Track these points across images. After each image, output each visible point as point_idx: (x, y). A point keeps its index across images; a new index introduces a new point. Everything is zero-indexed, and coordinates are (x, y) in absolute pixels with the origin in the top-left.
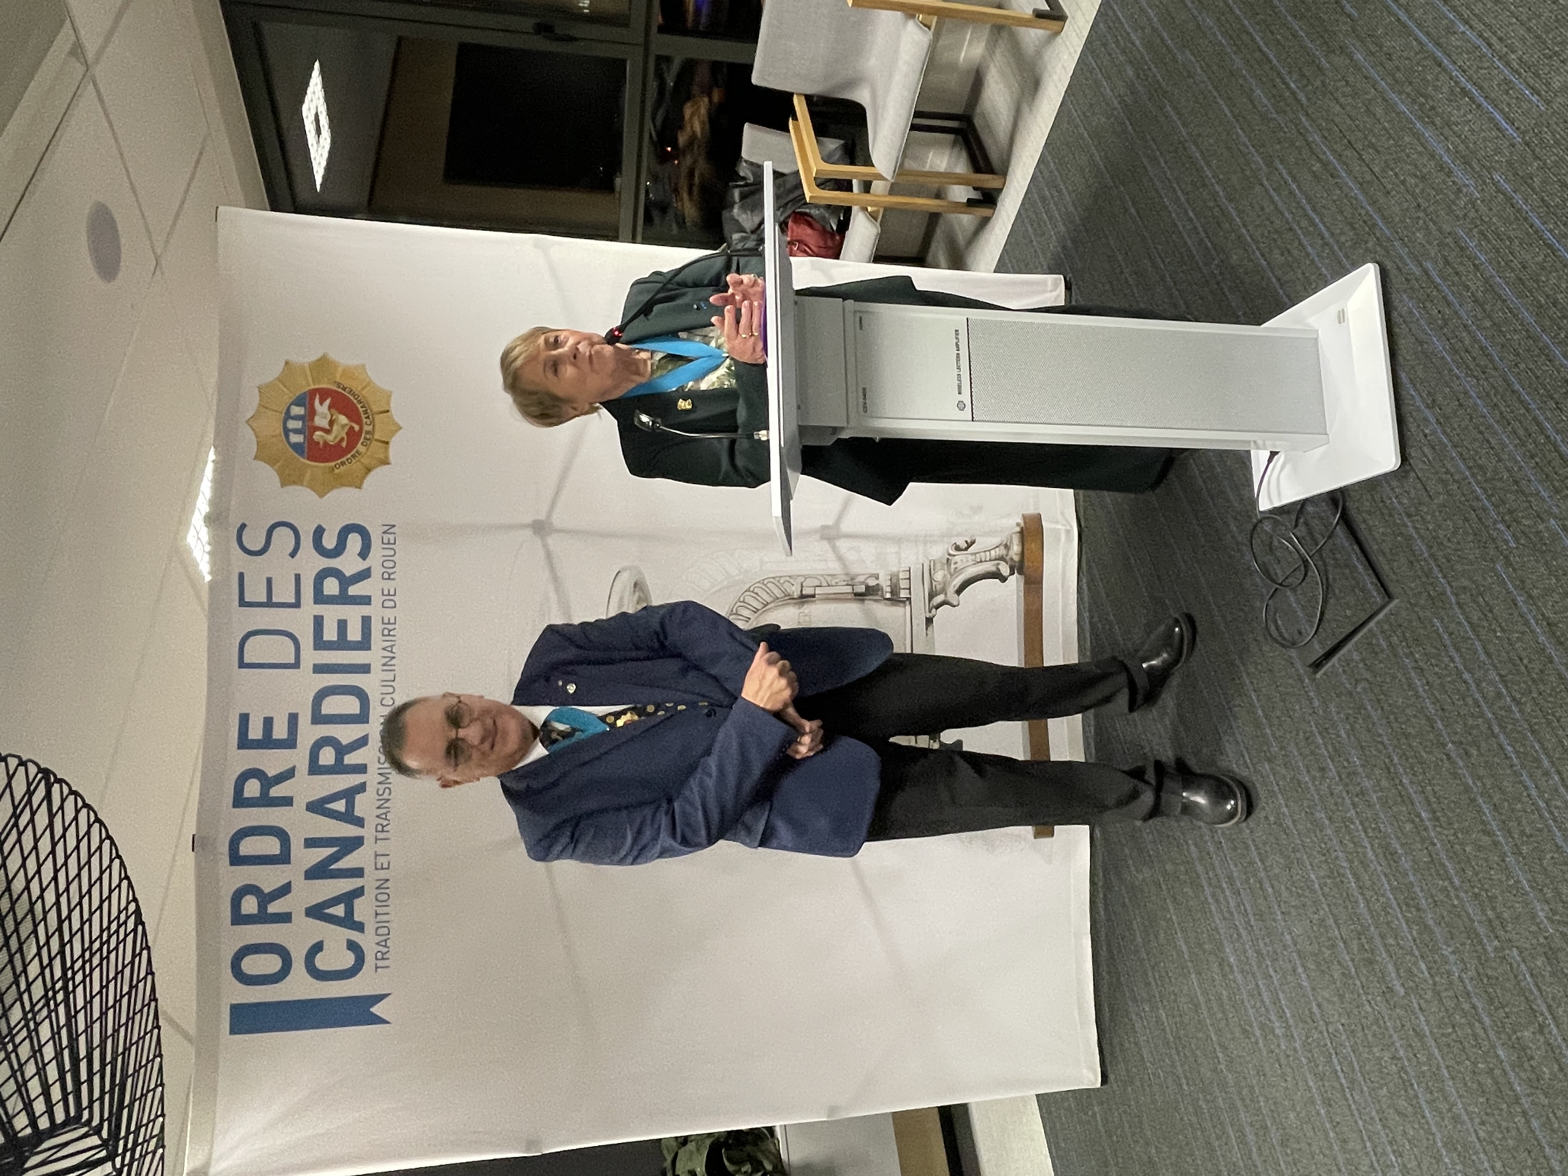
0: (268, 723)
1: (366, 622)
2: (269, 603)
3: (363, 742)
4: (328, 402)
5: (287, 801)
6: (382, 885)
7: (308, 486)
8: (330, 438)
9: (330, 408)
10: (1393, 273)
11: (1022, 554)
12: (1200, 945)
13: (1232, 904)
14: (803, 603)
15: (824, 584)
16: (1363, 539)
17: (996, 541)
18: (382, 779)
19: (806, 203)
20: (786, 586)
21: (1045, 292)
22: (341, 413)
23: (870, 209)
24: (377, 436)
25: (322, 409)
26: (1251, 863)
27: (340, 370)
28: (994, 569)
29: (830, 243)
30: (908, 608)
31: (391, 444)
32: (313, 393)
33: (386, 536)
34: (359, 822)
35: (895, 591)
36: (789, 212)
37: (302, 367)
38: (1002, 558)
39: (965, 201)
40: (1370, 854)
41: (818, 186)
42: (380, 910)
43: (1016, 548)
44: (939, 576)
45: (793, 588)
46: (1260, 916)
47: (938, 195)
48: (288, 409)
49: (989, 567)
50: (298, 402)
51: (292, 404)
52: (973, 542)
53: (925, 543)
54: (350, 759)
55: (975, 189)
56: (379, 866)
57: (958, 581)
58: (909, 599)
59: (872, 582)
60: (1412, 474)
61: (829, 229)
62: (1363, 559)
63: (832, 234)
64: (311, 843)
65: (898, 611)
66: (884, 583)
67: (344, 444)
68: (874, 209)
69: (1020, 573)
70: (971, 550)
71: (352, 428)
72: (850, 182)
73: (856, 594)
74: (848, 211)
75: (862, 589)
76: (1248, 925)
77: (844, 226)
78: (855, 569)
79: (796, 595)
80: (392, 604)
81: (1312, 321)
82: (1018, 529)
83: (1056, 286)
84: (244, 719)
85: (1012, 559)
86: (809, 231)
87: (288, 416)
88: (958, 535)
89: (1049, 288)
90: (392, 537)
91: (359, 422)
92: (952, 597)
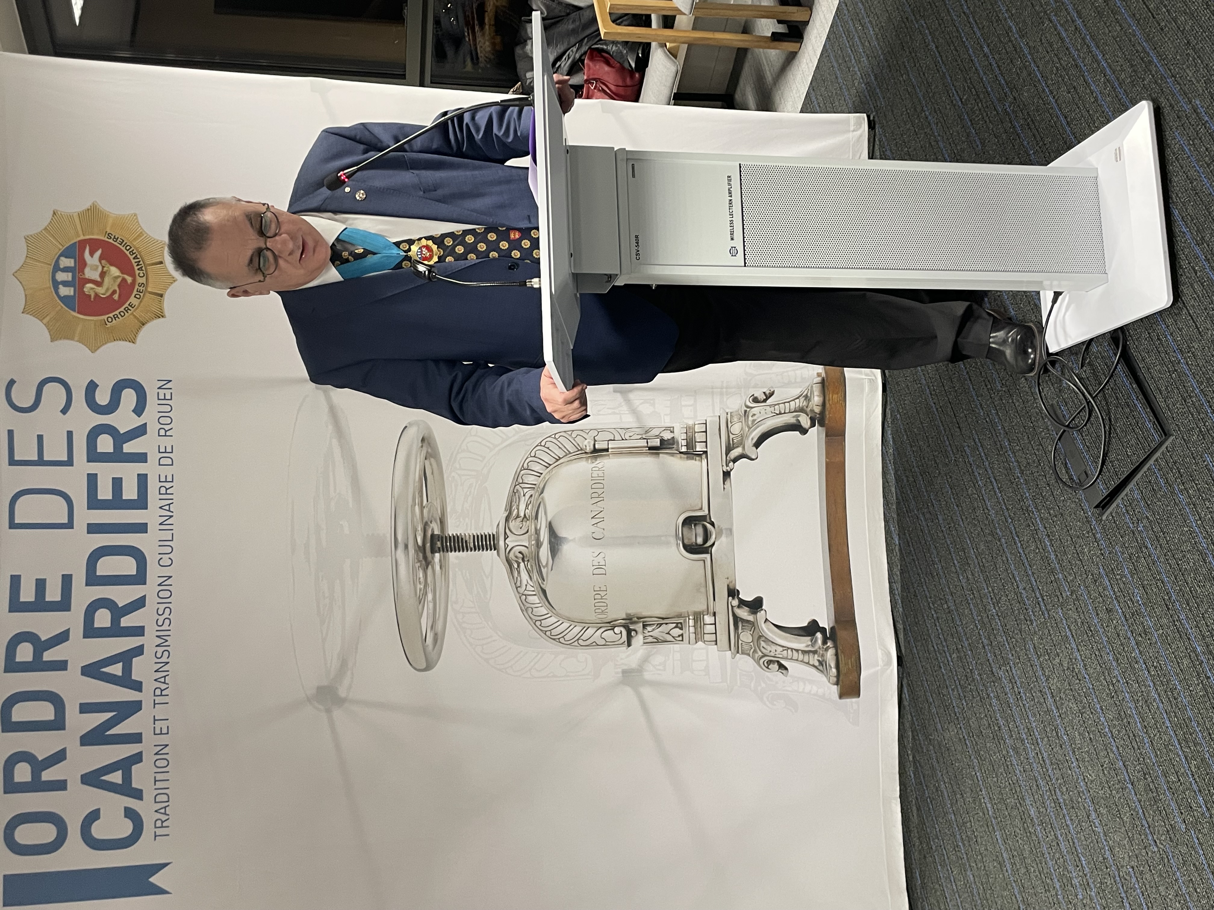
0: (41, 585)
1: (142, 479)
2: (41, 462)
3: (140, 603)
4: (98, 253)
5: (62, 666)
6: (161, 750)
7: (79, 341)
8: (101, 290)
9: (101, 258)
10: (1166, 110)
11: (824, 405)
12: (1003, 800)
13: (1032, 755)
14: (596, 458)
15: (618, 437)
16: (1142, 377)
17: (797, 392)
18: (160, 641)
19: (601, 40)
20: (579, 439)
21: (849, 131)
22: (112, 264)
23: (668, 44)
24: (149, 289)
25: (93, 260)
26: (1048, 711)
27: (110, 222)
28: (793, 421)
29: (629, 81)
30: (704, 462)
31: (166, 297)
32: (82, 244)
33: (161, 392)
34: (138, 686)
35: (691, 443)
36: (584, 48)
37: (71, 217)
38: (802, 410)
39: (770, 35)
40: (1153, 694)
41: (613, 21)
42: (159, 777)
43: (817, 399)
44: (736, 429)
45: (586, 442)
46: (1057, 765)
47: (746, 30)
48: (57, 261)
49: (789, 419)
50: (67, 253)
51: (61, 255)
52: (772, 394)
53: (721, 394)
54: (126, 622)
55: (779, 22)
56: (158, 731)
57: (756, 434)
58: (706, 452)
59: (667, 436)
60: (1184, 311)
61: (626, 66)
62: (1141, 397)
63: (631, 72)
64: (86, 708)
65: (694, 464)
66: (681, 437)
67: (116, 297)
68: (673, 45)
69: (822, 424)
70: (769, 402)
71: (124, 280)
72: (649, 17)
73: (651, 448)
74: (646, 47)
75: (657, 443)
76: (1045, 775)
77: (643, 63)
78: (650, 423)
79: (590, 448)
80: (169, 461)
81: (1093, 160)
82: (819, 379)
83: (859, 124)
84: (15, 581)
85: (812, 411)
86: (607, 68)
87: (57, 268)
88: (756, 386)
89: (852, 128)
90: (168, 392)
91: (133, 275)
92: (750, 450)
